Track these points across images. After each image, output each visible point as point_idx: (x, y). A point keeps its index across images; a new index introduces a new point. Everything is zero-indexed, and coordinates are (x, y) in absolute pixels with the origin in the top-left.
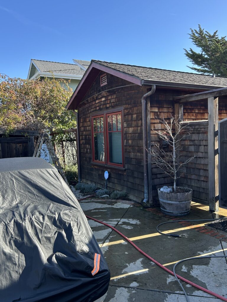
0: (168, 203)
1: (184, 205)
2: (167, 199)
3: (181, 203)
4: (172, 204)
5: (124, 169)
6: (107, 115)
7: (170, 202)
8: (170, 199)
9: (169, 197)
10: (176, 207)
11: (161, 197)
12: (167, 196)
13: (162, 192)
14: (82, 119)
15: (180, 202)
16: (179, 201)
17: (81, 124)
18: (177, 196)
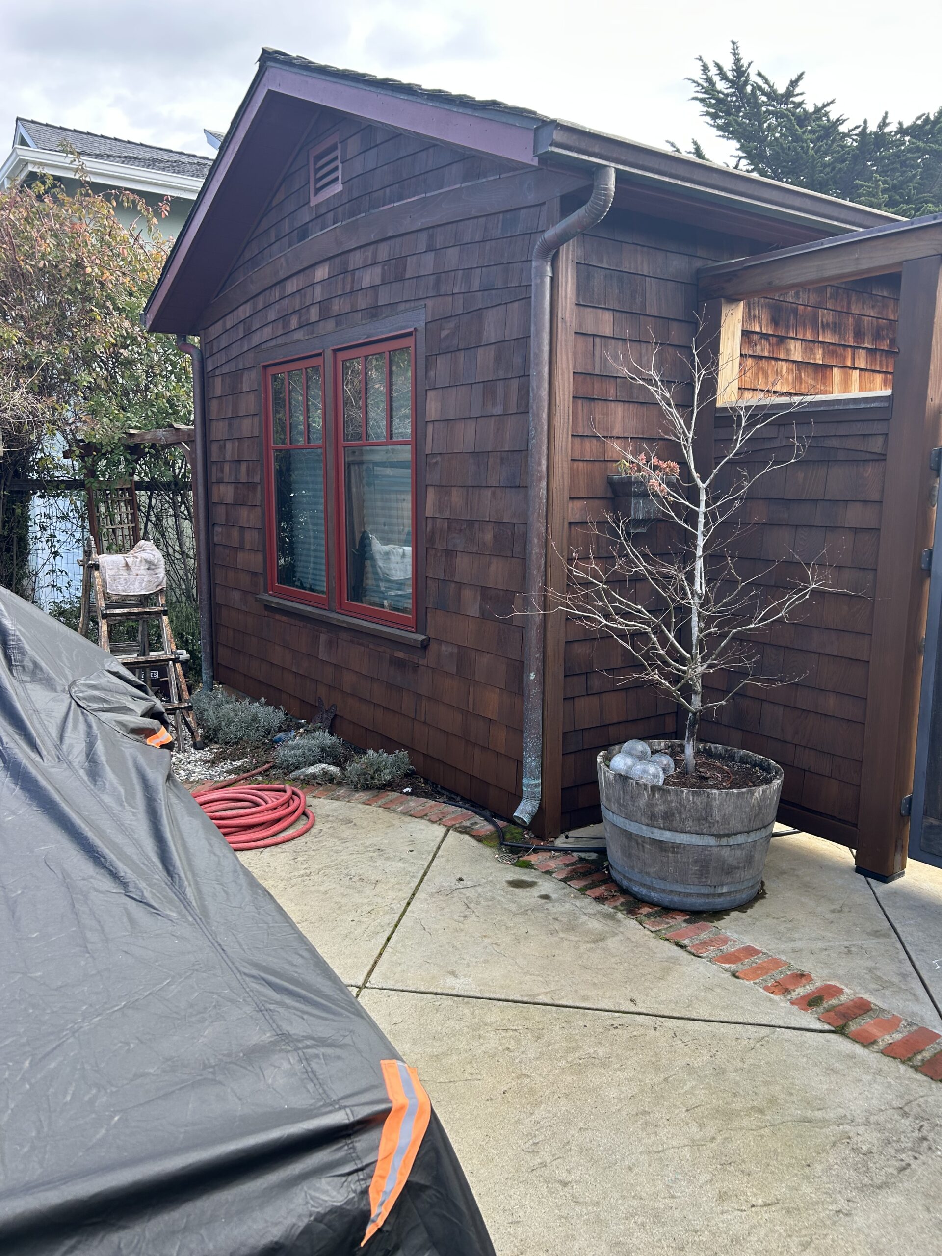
0: (654, 842)
1: (739, 853)
2: (652, 819)
3: (724, 842)
4: (675, 848)
5: (421, 637)
6: (341, 356)
7: (667, 836)
8: (669, 820)
9: (661, 808)
10: (696, 862)
11: (614, 807)
12: (651, 805)
13: (623, 778)
14: (218, 381)
15: (719, 836)
16: (714, 830)
17: (214, 405)
18: (708, 806)
